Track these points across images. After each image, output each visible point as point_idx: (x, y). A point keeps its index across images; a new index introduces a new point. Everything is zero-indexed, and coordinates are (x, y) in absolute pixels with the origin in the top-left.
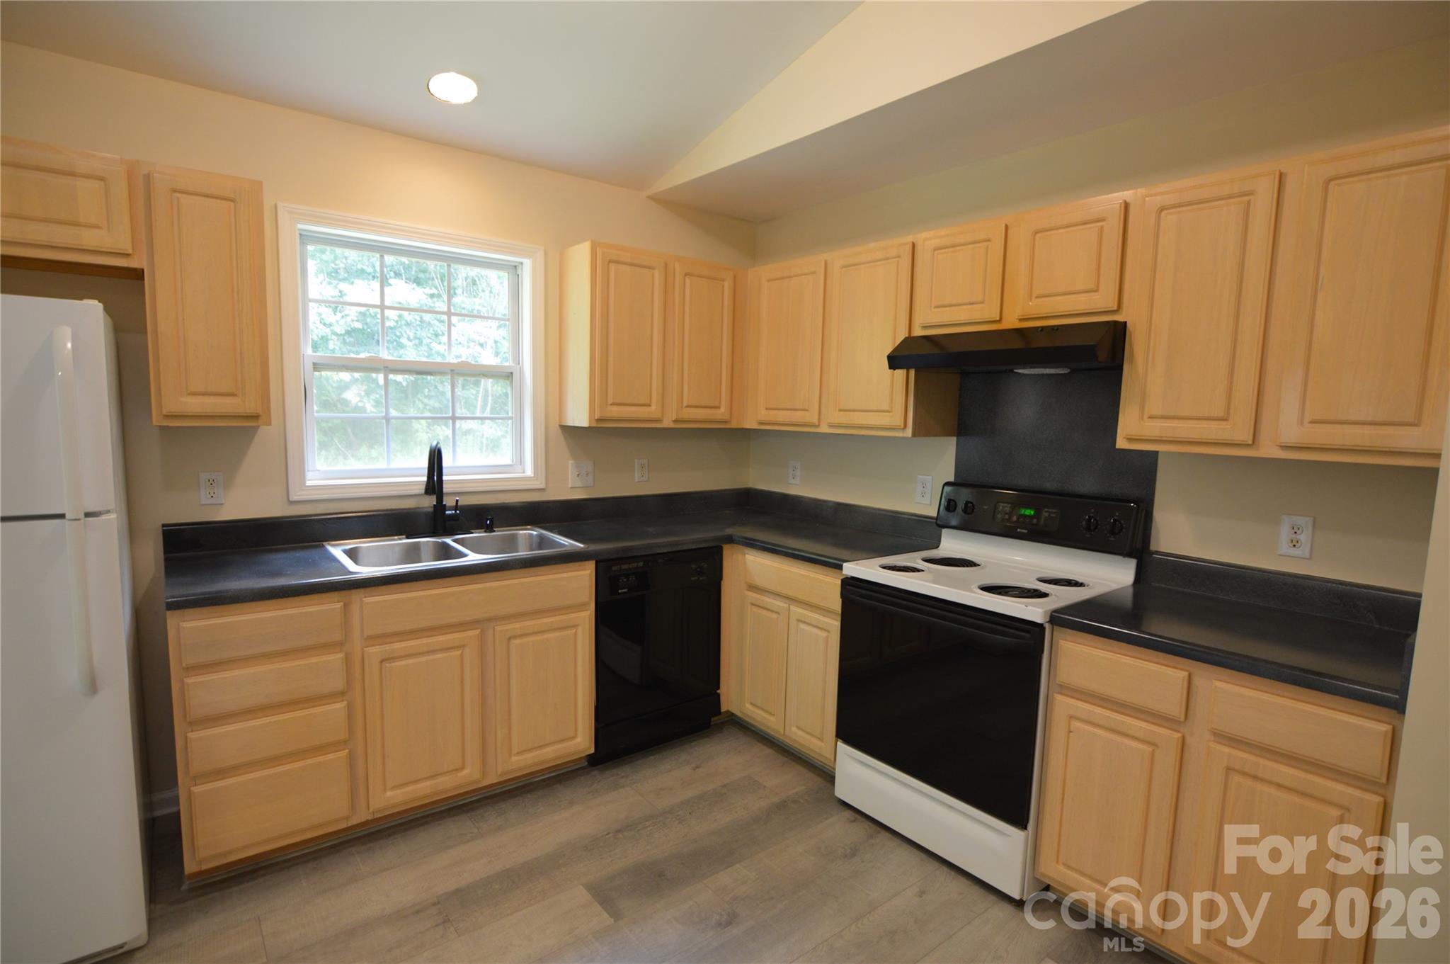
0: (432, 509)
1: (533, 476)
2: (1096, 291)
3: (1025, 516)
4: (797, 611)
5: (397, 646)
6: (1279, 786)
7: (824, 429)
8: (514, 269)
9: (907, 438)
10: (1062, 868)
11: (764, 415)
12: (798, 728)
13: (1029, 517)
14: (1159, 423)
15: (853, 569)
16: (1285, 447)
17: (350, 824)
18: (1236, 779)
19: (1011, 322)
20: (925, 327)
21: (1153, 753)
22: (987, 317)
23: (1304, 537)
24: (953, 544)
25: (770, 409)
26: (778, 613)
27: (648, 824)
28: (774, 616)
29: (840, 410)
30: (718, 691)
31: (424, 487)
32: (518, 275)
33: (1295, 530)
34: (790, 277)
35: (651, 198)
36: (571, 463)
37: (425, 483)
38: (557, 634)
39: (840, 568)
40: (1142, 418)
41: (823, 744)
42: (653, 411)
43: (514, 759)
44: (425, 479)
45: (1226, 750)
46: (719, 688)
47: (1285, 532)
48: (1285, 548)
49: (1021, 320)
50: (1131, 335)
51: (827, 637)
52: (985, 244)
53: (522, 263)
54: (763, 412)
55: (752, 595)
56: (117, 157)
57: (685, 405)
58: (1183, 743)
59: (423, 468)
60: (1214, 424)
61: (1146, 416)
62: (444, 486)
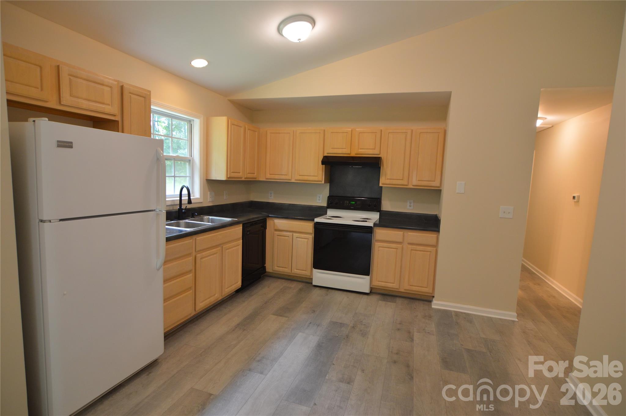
0: (178, 210)
1: (199, 197)
2: (375, 149)
3: (352, 204)
4: (296, 235)
5: (204, 253)
6: (420, 251)
7: (293, 181)
8: (190, 122)
9: (323, 184)
10: (378, 282)
11: (268, 176)
12: (296, 269)
13: (353, 204)
14: (389, 180)
15: (317, 220)
16: (413, 186)
17: (191, 316)
18: (413, 251)
19: (353, 155)
20: (328, 153)
21: (397, 251)
22: (347, 153)
23: (412, 204)
24: (331, 212)
25: (271, 174)
26: (289, 237)
27: (271, 300)
28: (287, 238)
29: (300, 175)
30: (265, 265)
31: (187, 201)
32: (191, 124)
33: (410, 203)
34: (279, 133)
35: (230, 101)
36: (209, 193)
37: (187, 200)
38: (235, 248)
39: (314, 220)
40: (385, 179)
41: (306, 272)
42: (240, 175)
43: (226, 290)
44: (187, 198)
45: (411, 246)
46: (265, 264)
47: (408, 204)
48: (408, 207)
49: (356, 154)
50: (383, 161)
51: (308, 241)
52: (346, 134)
53: (193, 120)
54: (269, 175)
55: (277, 233)
56: (113, 78)
57: (248, 172)
58: (402, 248)
59: (178, 195)
60: (400, 181)
61: (386, 179)
62: (182, 201)
